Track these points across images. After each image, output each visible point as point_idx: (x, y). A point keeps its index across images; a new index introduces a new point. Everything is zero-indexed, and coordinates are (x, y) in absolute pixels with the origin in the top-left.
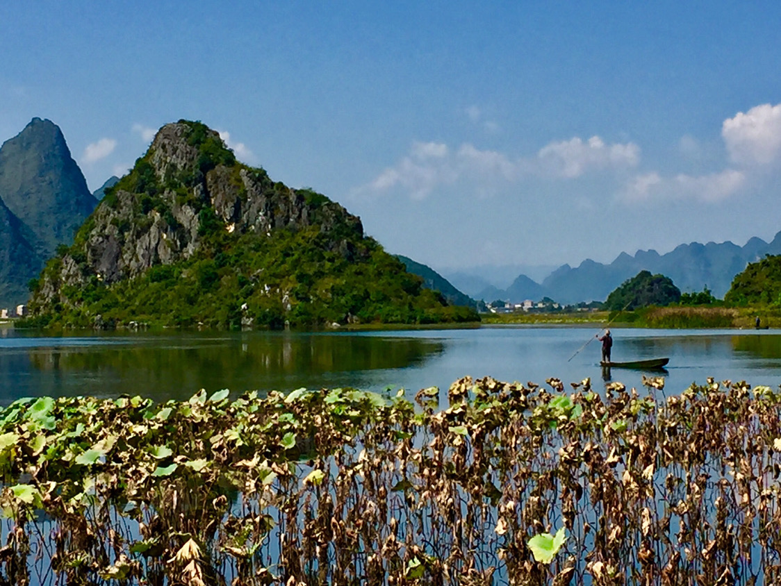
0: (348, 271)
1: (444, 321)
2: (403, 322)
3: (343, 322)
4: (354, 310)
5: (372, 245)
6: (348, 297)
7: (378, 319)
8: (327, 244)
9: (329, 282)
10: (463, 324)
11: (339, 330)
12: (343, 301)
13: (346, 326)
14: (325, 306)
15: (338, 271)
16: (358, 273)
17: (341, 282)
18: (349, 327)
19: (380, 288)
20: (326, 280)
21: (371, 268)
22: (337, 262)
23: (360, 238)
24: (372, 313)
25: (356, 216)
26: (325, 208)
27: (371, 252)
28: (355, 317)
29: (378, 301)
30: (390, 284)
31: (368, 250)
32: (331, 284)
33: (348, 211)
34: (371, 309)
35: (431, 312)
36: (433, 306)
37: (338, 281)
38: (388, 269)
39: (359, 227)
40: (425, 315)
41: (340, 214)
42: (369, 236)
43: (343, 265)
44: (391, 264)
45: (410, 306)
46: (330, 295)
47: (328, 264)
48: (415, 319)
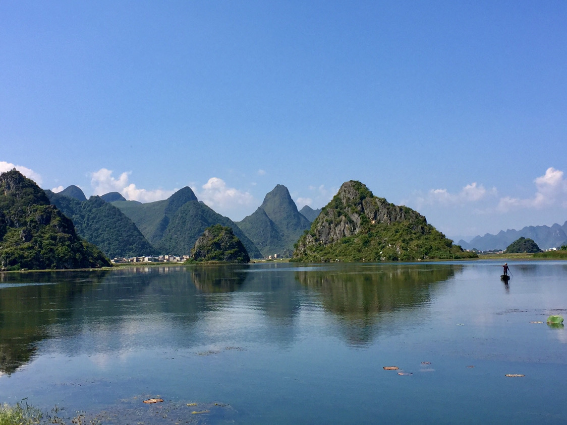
0: (422, 238)
1: (464, 258)
2: (447, 258)
3: (423, 258)
4: (426, 254)
5: (431, 228)
6: (424, 248)
7: (437, 257)
8: (413, 227)
9: (415, 242)
10: (472, 259)
11: (421, 261)
12: (422, 250)
13: (424, 260)
14: (414, 252)
15: (418, 238)
16: (426, 239)
17: (420, 242)
18: (425, 260)
19: (436, 244)
20: (414, 242)
21: (431, 237)
22: (418, 234)
23: (426, 225)
24: (434, 254)
25: (424, 216)
26: (411, 213)
27: (431, 230)
28: (427, 256)
29: (436, 250)
30: (440, 243)
31: (430, 229)
32: (416, 243)
33: (421, 214)
34: (433, 253)
35: (458, 254)
36: (458, 252)
37: (419, 242)
38: (438, 237)
39: (425, 220)
40: (456, 255)
41: (417, 215)
42: (429, 223)
43: (421, 236)
44: (439, 235)
45: (450, 252)
46: (416, 248)
47: (414, 236)
48: (452, 257)
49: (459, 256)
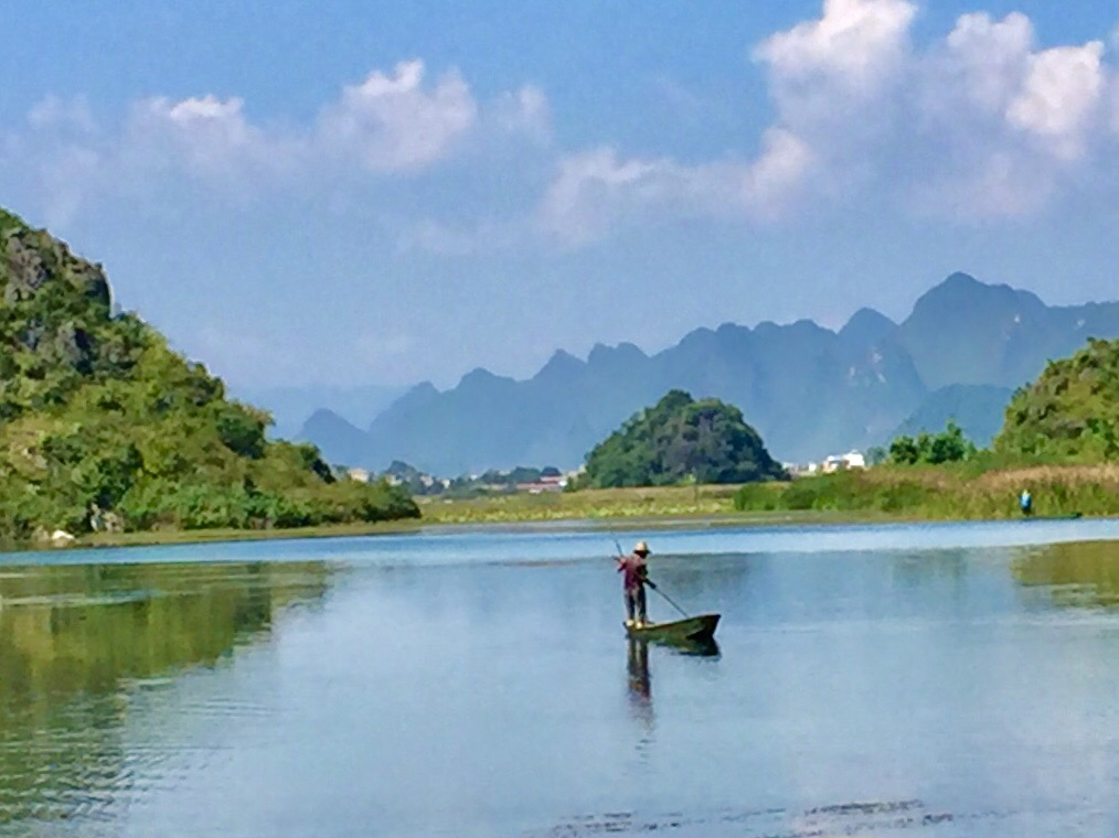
0: (79, 400)
1: (334, 519)
2: (233, 524)
3: (82, 527)
4: (105, 500)
5: (135, 338)
6: (91, 464)
7: (170, 520)
8: (22, 335)
9: (38, 428)
10: (381, 525)
11: (71, 546)
12: (76, 474)
13: (89, 538)
14: (31, 488)
15: (57, 401)
16: (107, 406)
17: (66, 427)
18: (95, 539)
19: (167, 442)
20: (28, 423)
21: (139, 393)
22: (53, 380)
23: (104, 318)
24: (153, 503)
25: (92, 261)
26: (14, 244)
27: (135, 353)
28: (109, 516)
29: (164, 474)
30: (189, 431)
31: (128, 345)
32: (42, 436)
33: (73, 252)
34: (149, 493)
35: (298, 500)
36: (301, 484)
37: (58, 425)
38: (182, 392)
39: (101, 289)
40: (288, 507)
41: (52, 262)
42: (125, 310)
43: (71, 386)
44: (188, 382)
45: (249, 483)
46: (41, 462)
47: (31, 385)
48: (263, 514)
49: (304, 511)
